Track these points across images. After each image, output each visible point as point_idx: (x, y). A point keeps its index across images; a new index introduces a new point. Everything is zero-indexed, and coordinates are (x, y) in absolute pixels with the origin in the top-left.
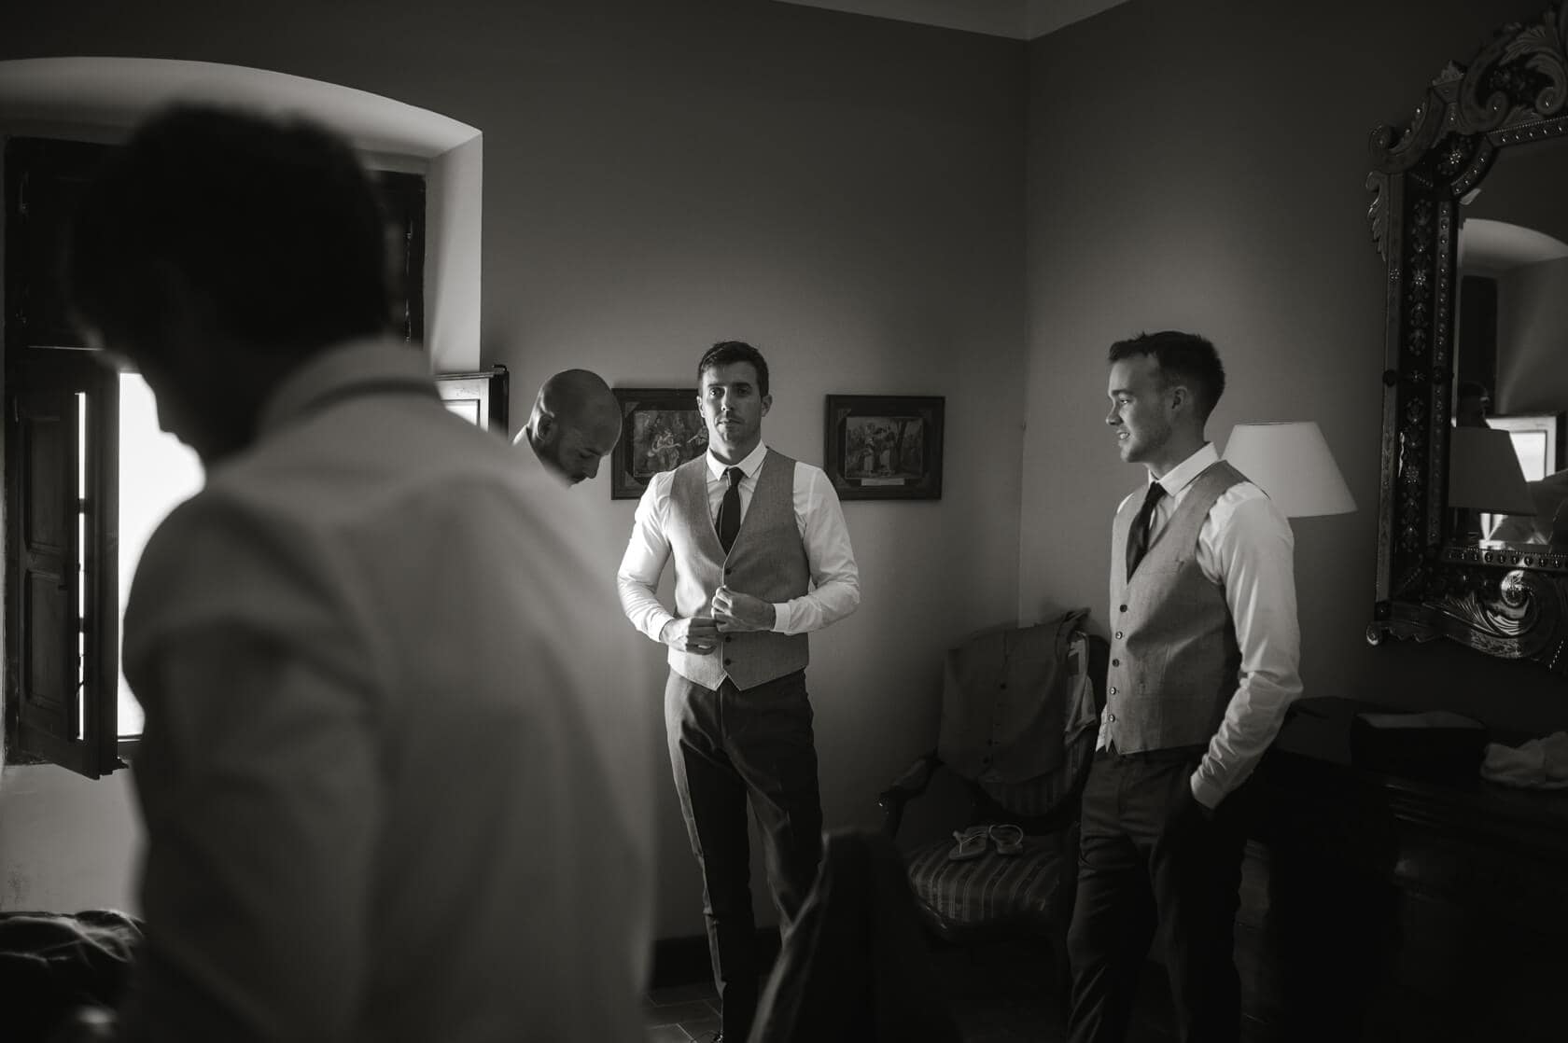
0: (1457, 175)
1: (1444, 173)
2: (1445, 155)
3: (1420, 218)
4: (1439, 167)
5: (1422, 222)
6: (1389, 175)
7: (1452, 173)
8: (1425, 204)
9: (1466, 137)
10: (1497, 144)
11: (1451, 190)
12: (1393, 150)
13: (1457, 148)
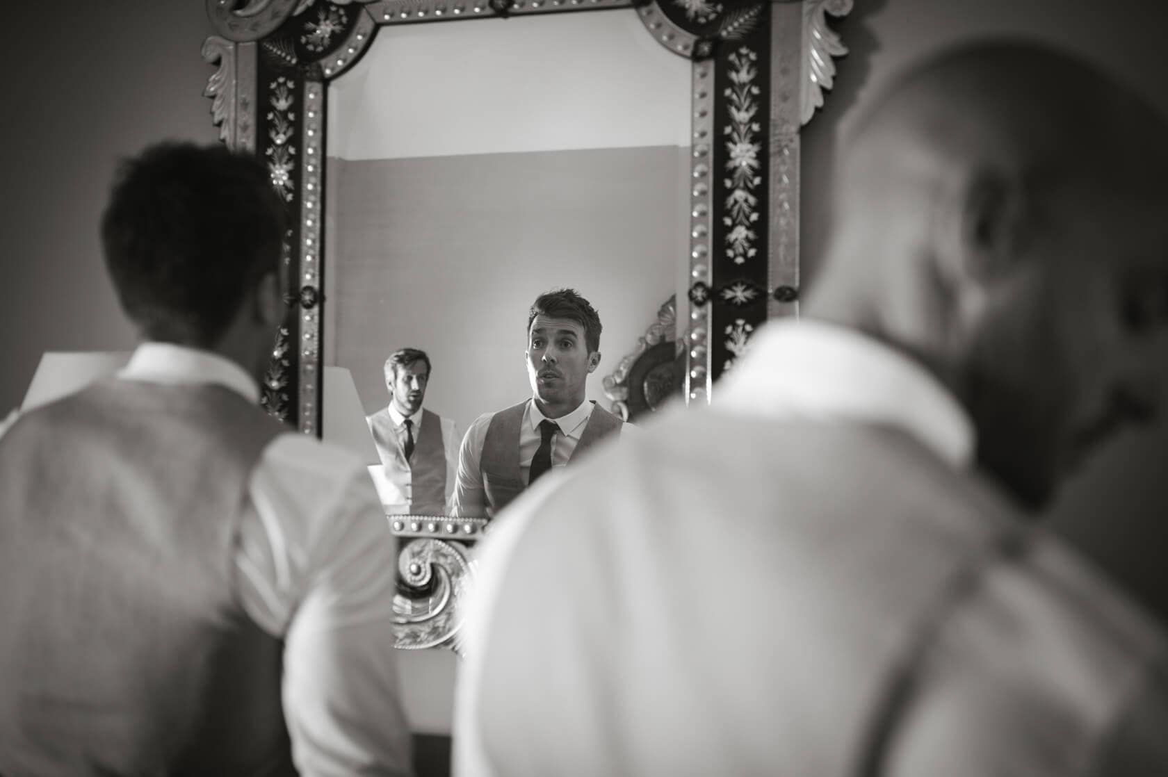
0: (328, 51)
1: (311, 48)
2: (311, 25)
3: (278, 100)
4: (303, 40)
5: (282, 104)
6: (237, 43)
7: (320, 49)
8: (285, 83)
9: (339, 6)
10: (378, 20)
11: (320, 70)
12: (239, 12)
13: (326, 18)
